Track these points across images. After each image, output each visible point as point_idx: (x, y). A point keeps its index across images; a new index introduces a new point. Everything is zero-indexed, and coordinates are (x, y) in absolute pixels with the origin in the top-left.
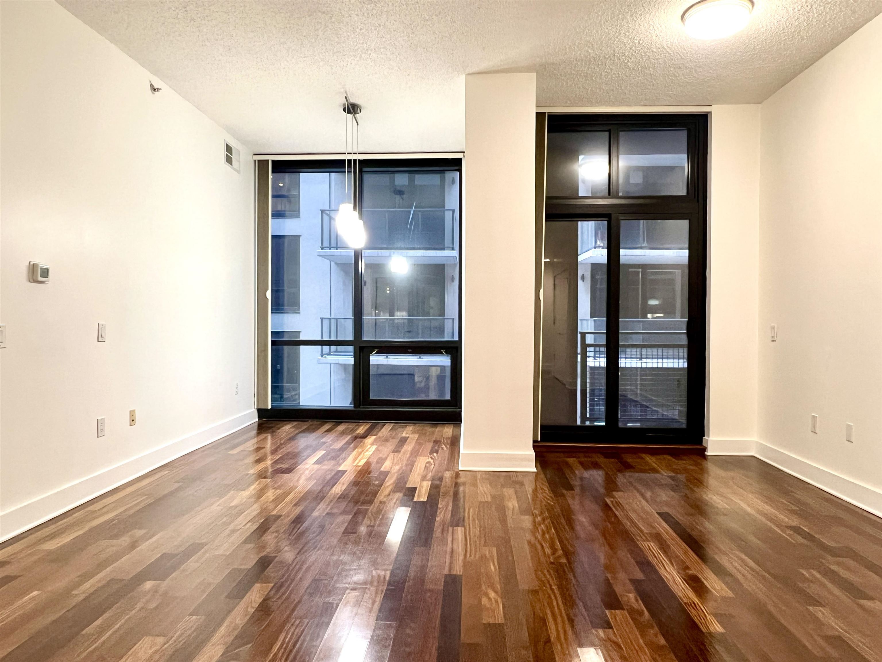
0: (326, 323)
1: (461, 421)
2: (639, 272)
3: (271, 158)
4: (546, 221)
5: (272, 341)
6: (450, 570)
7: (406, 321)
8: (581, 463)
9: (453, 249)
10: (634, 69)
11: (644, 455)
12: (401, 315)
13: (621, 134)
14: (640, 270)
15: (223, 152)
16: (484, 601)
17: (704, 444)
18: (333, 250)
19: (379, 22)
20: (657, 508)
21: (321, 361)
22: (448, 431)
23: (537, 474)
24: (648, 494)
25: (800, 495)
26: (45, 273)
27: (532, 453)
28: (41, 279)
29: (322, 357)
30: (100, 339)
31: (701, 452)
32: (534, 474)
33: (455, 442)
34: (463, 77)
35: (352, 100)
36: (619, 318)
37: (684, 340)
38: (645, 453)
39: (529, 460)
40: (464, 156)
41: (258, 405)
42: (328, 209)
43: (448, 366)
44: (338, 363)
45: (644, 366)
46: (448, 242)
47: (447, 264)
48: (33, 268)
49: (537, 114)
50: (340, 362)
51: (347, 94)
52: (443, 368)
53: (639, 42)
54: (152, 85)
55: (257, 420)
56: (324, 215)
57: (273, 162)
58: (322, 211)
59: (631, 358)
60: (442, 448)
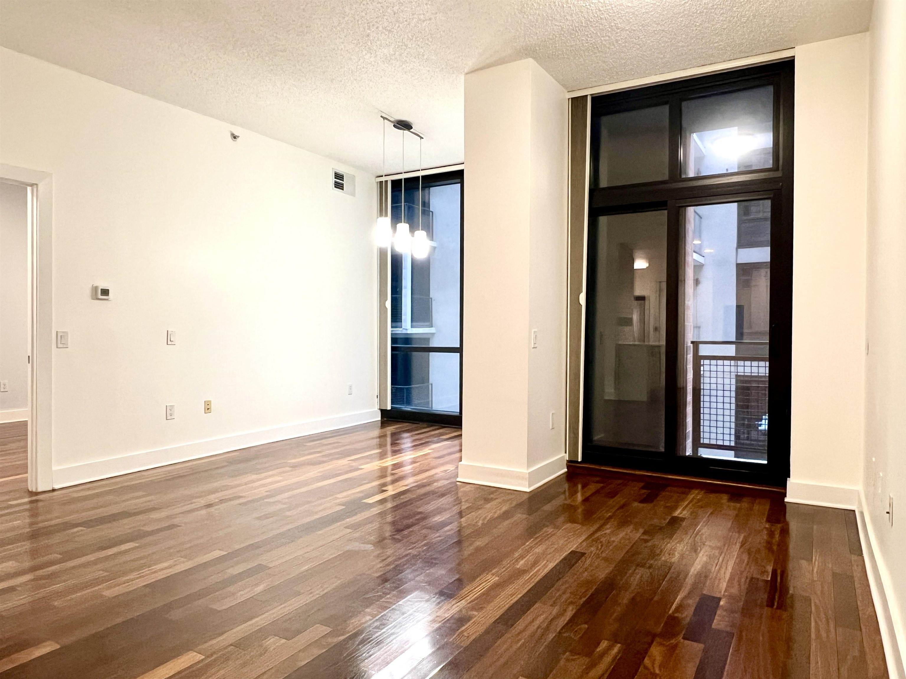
54: (232, 134)
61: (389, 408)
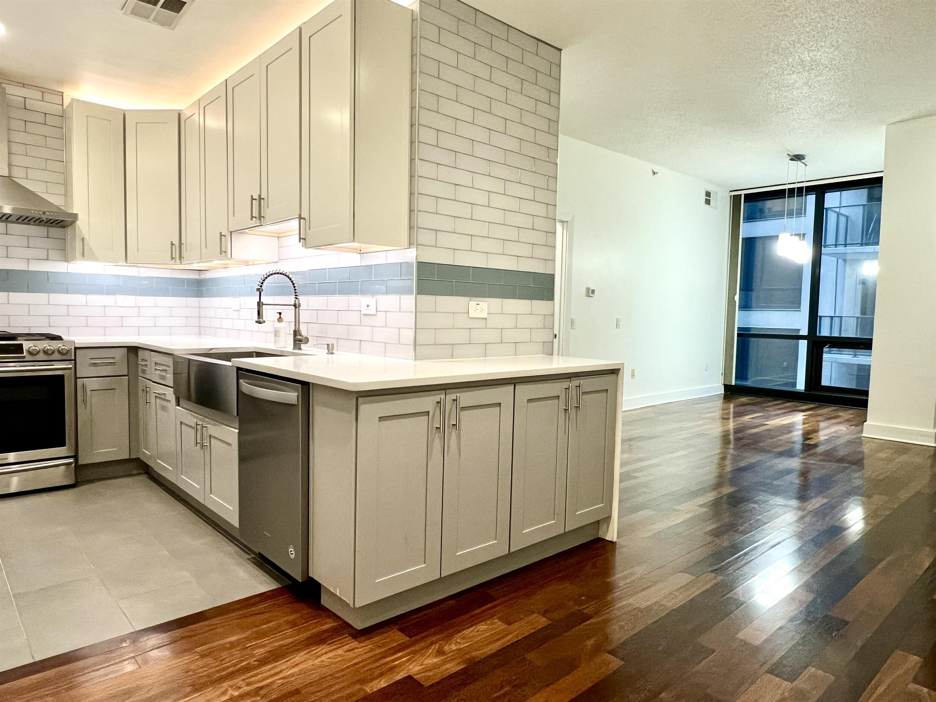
3: (743, 193)
5: (738, 334)
15: (703, 197)
26: (593, 292)
27: (932, 431)
28: (591, 295)
30: (618, 326)
34: (885, 127)
39: (929, 437)
40: (884, 174)
41: (724, 382)
48: (588, 289)
54: (653, 171)
55: (723, 392)
57: (745, 195)
61: (733, 384)
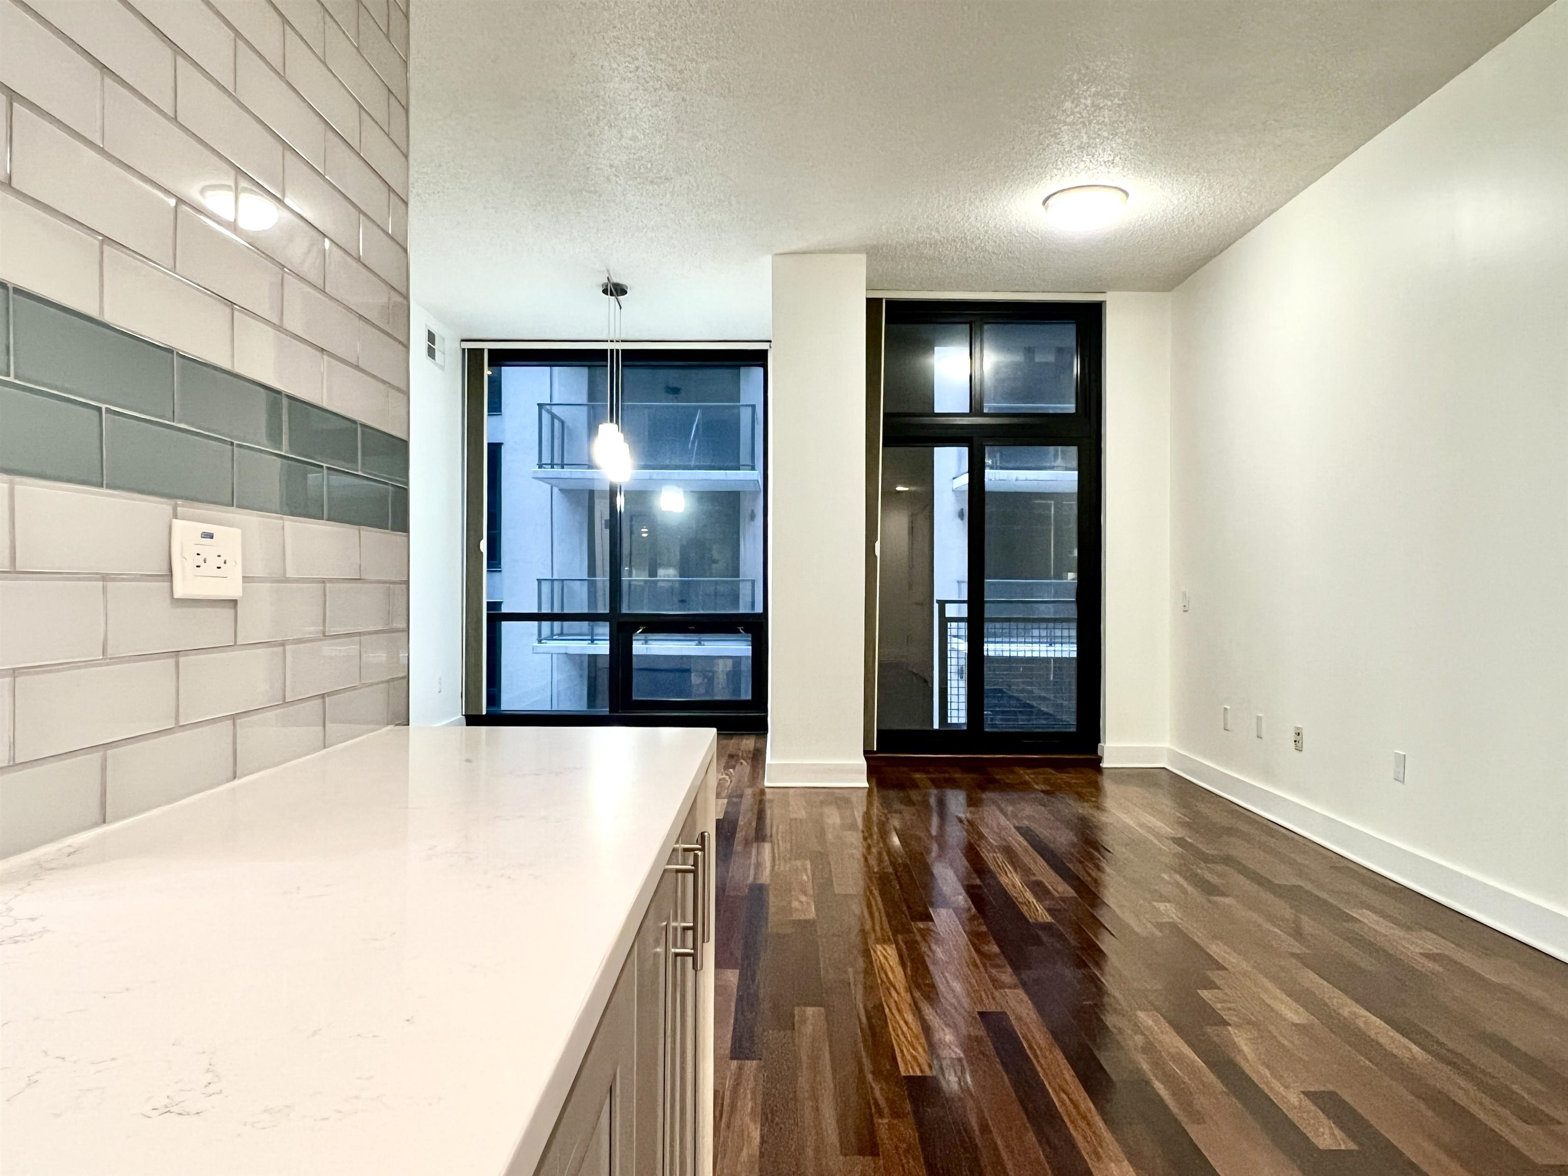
0: (546, 587)
1: (766, 729)
2: (1051, 504)
3: (487, 346)
4: (883, 446)
5: (488, 615)
6: (755, 878)
7: (677, 585)
8: (933, 780)
9: (753, 468)
10: (994, 253)
11: (1017, 769)
12: (668, 574)
13: (986, 327)
14: (1053, 502)
16: (795, 904)
17: (1099, 753)
18: (557, 470)
19: (661, 202)
20: (1015, 822)
21: (539, 650)
22: (748, 743)
23: (870, 790)
24: (1010, 809)
25: (1203, 808)
27: (863, 763)
29: (540, 641)
31: (1095, 764)
32: (866, 791)
33: (758, 757)
34: (769, 258)
35: (615, 280)
36: (984, 579)
37: (1072, 612)
38: (1020, 766)
39: (858, 772)
40: (770, 347)
41: (466, 710)
42: (549, 402)
43: (747, 657)
44: (566, 653)
45: (1058, 655)
46: (744, 458)
47: (745, 492)
49: (869, 301)
50: (571, 652)
51: (609, 274)
52: (737, 660)
53: (995, 227)
56: (544, 412)
57: (490, 351)
58: (541, 406)
59: (1040, 643)
60: (741, 764)
61: (484, 712)
